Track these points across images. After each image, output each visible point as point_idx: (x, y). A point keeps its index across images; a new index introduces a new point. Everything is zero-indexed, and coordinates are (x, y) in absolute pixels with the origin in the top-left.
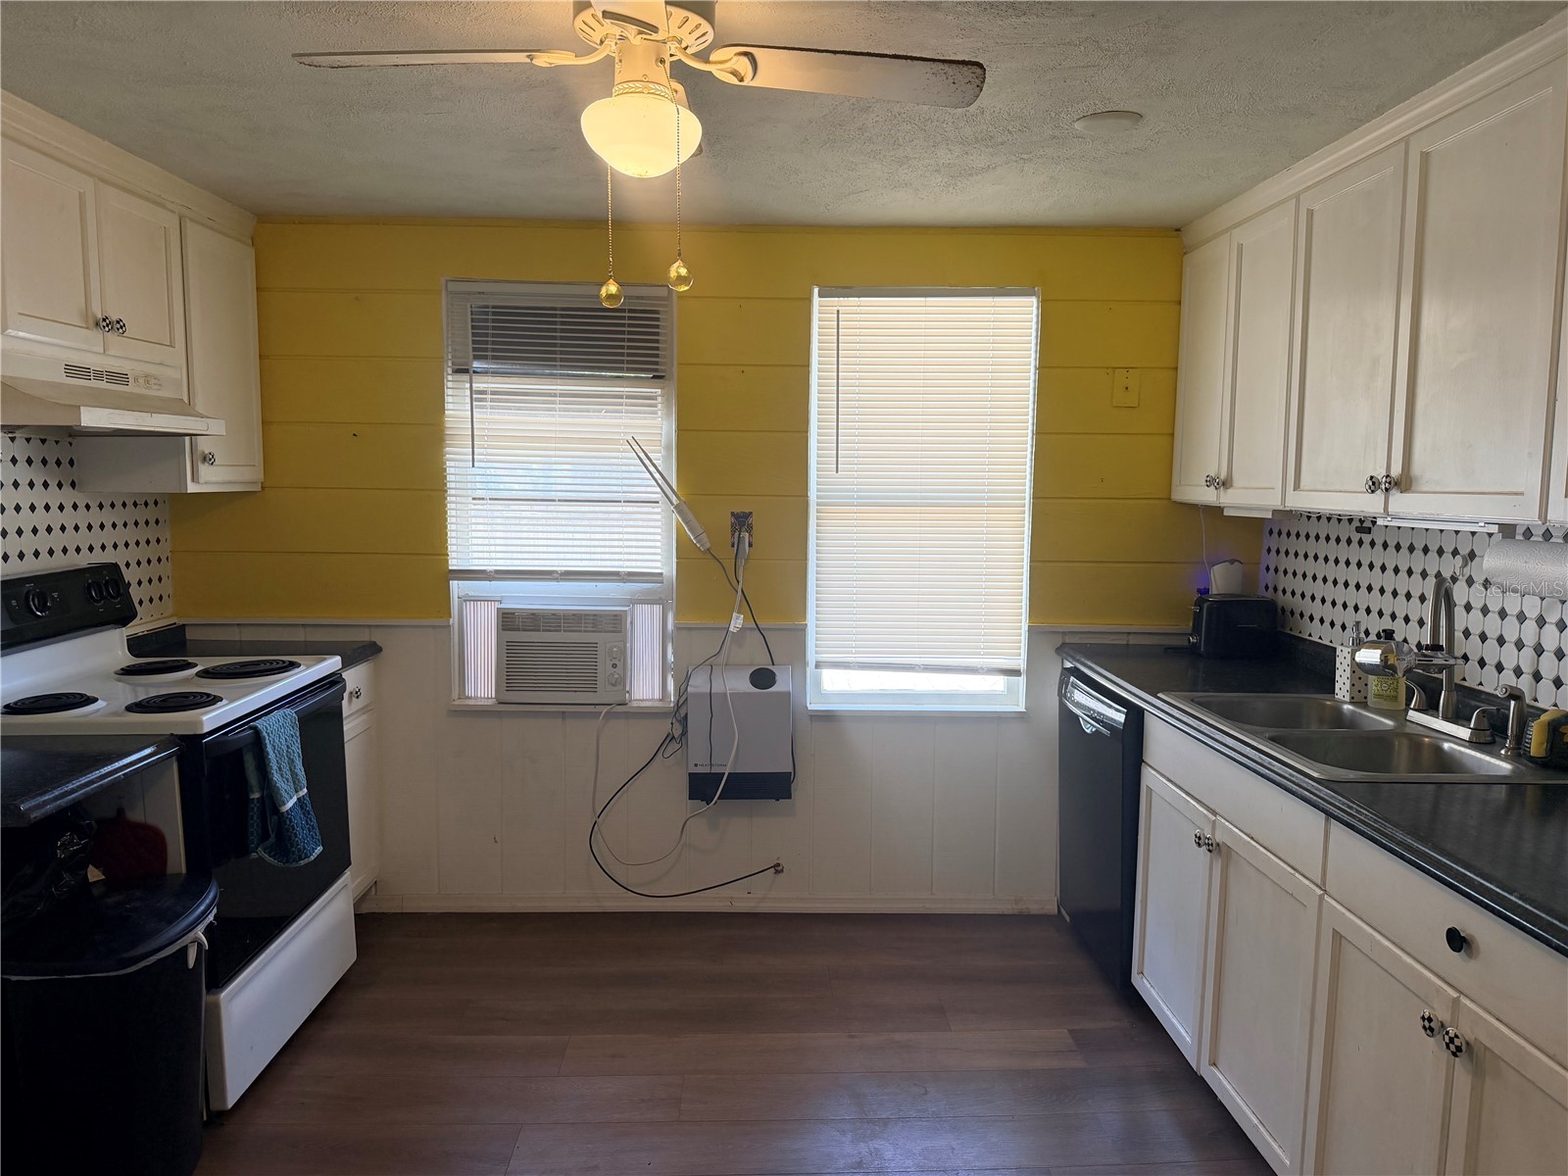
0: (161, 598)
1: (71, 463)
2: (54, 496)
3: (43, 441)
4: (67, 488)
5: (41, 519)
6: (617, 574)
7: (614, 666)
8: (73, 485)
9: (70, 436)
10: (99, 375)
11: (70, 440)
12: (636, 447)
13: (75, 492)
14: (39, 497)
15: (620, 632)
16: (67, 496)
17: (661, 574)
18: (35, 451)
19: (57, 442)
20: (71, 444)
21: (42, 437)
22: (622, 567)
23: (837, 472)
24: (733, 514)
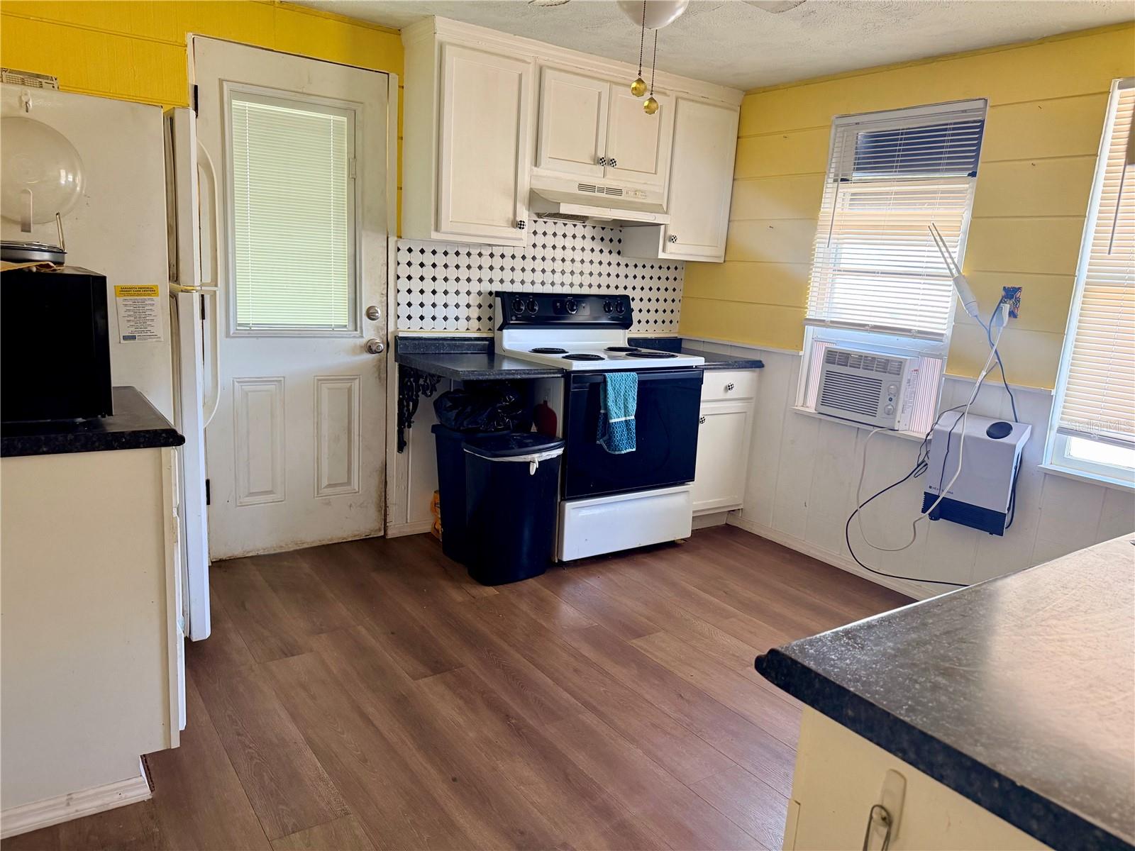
0: (671, 322)
1: (620, 241)
2: (606, 257)
3: (603, 229)
4: (614, 255)
5: (596, 268)
6: (909, 331)
7: (891, 400)
8: (619, 253)
9: (621, 226)
10: (601, 190)
11: (621, 229)
12: (935, 232)
13: (620, 257)
14: (596, 257)
15: (899, 374)
16: (614, 258)
17: (942, 335)
18: (598, 233)
19: (612, 230)
20: (621, 231)
21: (603, 226)
22: (915, 326)
23: (1109, 253)
24: (1004, 288)
